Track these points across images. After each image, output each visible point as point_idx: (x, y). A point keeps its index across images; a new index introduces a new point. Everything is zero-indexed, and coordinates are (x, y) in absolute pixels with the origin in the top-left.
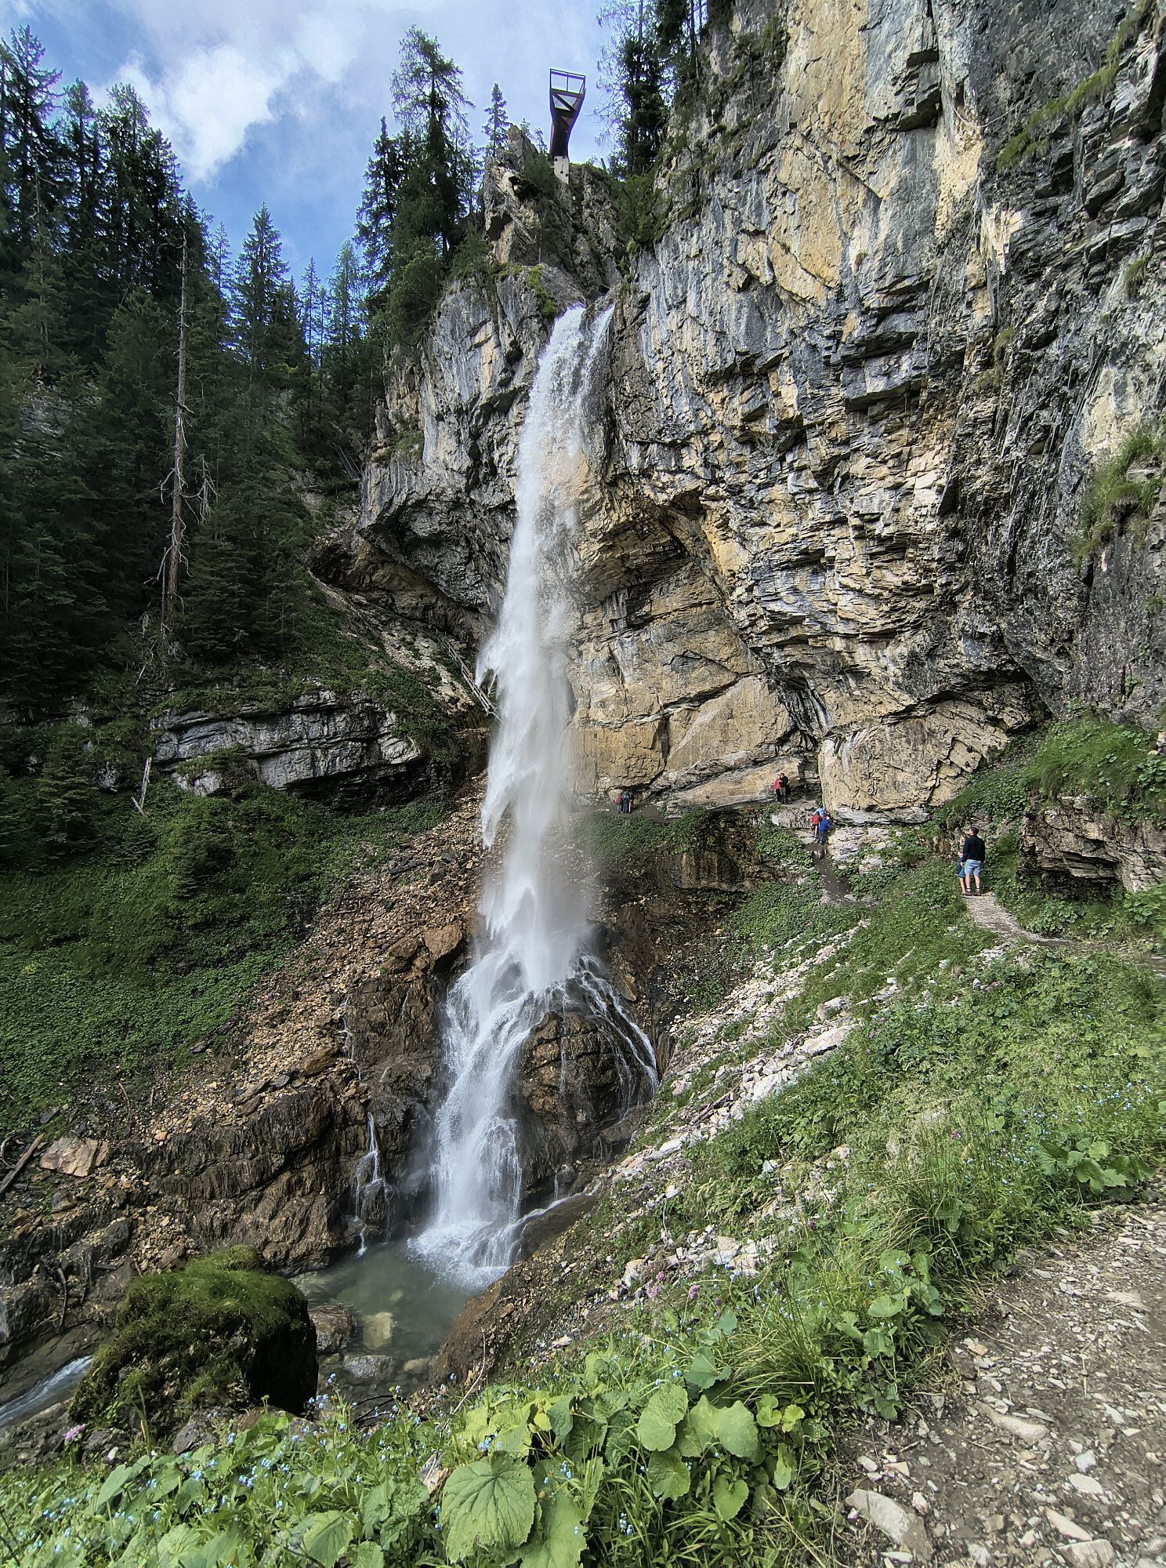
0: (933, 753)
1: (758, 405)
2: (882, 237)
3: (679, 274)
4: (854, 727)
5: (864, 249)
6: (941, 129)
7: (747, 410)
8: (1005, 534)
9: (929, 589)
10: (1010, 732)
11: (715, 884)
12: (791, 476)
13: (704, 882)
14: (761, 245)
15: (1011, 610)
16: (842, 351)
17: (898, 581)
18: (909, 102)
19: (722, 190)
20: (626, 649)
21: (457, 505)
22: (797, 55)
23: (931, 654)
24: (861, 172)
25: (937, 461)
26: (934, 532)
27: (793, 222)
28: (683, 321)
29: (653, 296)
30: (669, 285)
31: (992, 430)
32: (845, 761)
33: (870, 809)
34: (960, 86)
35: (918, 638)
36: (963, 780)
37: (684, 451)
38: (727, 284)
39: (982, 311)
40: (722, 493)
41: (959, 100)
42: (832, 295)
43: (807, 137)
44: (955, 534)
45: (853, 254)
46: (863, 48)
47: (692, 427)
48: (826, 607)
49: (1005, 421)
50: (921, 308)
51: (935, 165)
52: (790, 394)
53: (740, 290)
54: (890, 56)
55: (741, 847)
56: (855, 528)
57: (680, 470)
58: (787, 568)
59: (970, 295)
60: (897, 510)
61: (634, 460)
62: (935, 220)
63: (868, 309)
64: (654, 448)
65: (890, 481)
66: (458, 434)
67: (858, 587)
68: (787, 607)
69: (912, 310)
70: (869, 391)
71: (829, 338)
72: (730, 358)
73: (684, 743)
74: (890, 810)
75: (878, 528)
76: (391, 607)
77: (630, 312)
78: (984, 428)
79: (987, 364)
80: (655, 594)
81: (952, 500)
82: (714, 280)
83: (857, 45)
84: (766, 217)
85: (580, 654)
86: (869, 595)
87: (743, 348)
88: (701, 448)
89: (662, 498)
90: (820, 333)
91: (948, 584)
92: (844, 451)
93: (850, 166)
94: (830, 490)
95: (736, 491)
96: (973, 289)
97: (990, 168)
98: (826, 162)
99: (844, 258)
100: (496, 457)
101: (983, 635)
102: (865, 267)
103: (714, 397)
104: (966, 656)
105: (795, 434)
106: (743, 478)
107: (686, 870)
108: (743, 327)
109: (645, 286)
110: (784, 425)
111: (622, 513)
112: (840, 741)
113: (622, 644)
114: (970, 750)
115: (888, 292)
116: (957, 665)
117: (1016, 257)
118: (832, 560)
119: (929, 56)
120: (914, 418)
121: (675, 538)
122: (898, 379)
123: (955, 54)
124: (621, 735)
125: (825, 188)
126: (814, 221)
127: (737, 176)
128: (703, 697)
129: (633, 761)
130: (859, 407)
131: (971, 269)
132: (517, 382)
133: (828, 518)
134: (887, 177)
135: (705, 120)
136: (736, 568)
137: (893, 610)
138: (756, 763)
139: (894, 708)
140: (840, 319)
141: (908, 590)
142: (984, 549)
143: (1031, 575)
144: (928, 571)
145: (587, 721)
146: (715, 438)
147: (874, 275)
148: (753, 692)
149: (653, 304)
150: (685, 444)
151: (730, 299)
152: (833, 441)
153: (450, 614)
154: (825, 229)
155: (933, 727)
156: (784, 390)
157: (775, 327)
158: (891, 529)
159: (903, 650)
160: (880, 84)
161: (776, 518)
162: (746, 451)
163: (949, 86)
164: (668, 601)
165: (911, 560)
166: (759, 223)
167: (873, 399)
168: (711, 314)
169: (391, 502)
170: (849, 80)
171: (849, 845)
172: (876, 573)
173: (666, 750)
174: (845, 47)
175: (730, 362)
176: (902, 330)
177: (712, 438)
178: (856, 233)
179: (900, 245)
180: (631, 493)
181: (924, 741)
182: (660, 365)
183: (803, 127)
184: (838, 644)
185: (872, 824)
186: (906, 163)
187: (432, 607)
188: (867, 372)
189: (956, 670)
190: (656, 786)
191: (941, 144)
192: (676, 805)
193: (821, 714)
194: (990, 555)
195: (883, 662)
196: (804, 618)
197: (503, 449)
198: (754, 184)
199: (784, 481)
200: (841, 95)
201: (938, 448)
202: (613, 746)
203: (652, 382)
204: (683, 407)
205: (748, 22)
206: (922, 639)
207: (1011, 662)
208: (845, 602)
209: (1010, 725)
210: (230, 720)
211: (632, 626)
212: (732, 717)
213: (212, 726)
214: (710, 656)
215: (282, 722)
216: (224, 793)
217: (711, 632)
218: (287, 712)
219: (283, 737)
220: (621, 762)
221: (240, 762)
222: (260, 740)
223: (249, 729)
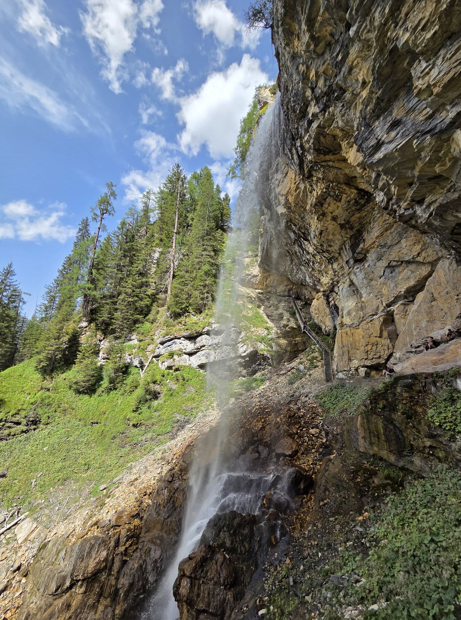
13: (374, 449)
20: (358, 278)
73: (404, 329)
80: (364, 234)
85: (339, 288)
107: (361, 432)
113: (355, 274)
124: (360, 331)
128: (414, 292)
129: (369, 347)
136: (361, 159)
145: (342, 325)
169: (264, 249)
187: (291, 289)
202: (357, 338)
210: (179, 338)
211: (357, 261)
212: (434, 299)
213: (173, 341)
214: (407, 258)
215: (199, 339)
216: (170, 368)
217: (403, 241)
218: (201, 334)
219: (198, 345)
220: (362, 348)
221: (180, 355)
222: (189, 346)
223: (187, 342)
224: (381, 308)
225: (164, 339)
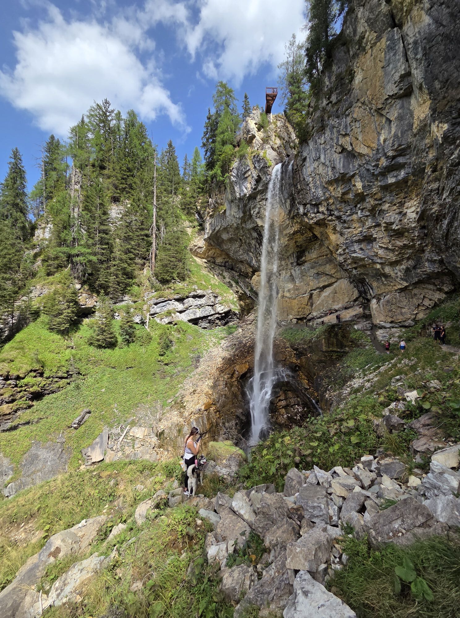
0: (415, 301)
1: (347, 189)
2: (393, 133)
3: (317, 150)
4: (384, 294)
5: (386, 137)
6: (413, 96)
7: (343, 191)
8: (444, 226)
9: (414, 246)
10: (446, 293)
11: (335, 349)
12: (359, 211)
13: (331, 349)
14: (348, 138)
15: (447, 251)
16: (379, 170)
17: (401, 244)
18: (401, 89)
19: (333, 122)
20: (296, 272)
21: (237, 228)
22: (358, 78)
23: (415, 267)
24: (384, 112)
25: (415, 203)
26: (415, 227)
27: (359, 130)
28: (319, 164)
29: (308, 157)
30: (314, 153)
31: (438, 193)
32: (381, 306)
33: (392, 322)
34: (421, 84)
35: (410, 262)
36: (428, 311)
37: (320, 206)
38: (335, 152)
39: (432, 155)
40: (334, 218)
41: (421, 88)
42: (374, 152)
43: (363, 103)
44: (423, 227)
45: (382, 139)
46: (383, 73)
47: (323, 198)
48: (373, 254)
49: (443, 189)
50: (408, 154)
51: (411, 108)
52: (359, 185)
53: (340, 153)
54: (393, 75)
55: (344, 336)
56: (384, 227)
57: (318, 212)
58: (359, 242)
59: (427, 150)
60: (400, 221)
61: (301, 210)
62: (412, 126)
63: (389, 156)
64: (308, 206)
65: (397, 211)
66: (239, 206)
67: (386, 246)
68: (359, 255)
69: (405, 155)
70: (389, 182)
71: (374, 166)
72: (337, 175)
73: (318, 302)
74: (399, 322)
75: (394, 227)
76: (214, 263)
77: (299, 162)
78: (435, 192)
79: (434, 171)
80: (307, 254)
81: (422, 216)
82: (331, 150)
83: (380, 73)
84: (349, 129)
85: (280, 274)
86: (390, 249)
87: (342, 171)
88: (326, 204)
89: (311, 222)
90: (371, 165)
91: (421, 244)
92: (380, 202)
93: (380, 111)
94: (374, 216)
95: (339, 218)
96: (429, 148)
97: (434, 110)
98: (370, 110)
99: (379, 140)
100: (252, 212)
101: (436, 260)
102: (387, 143)
103: (331, 188)
104: (428, 268)
105: (361, 198)
106: (341, 213)
107: (324, 345)
108: (342, 165)
109: (305, 154)
110: (357, 195)
111: (296, 228)
112: (379, 300)
113: (295, 270)
114: (430, 300)
115: (396, 150)
116: (425, 271)
117: (445, 137)
118: (375, 238)
119: (408, 74)
120: (406, 190)
121: (314, 234)
122: (400, 178)
123: (418, 74)
124: (296, 301)
125: (370, 118)
126: (367, 129)
127: (338, 117)
128: (325, 287)
129: (300, 310)
130: (386, 188)
131: (427, 141)
132: (260, 188)
133: (374, 224)
134: (393, 114)
135: (324, 100)
136: (339, 243)
137: (400, 253)
138: (346, 308)
139: (400, 287)
140: (378, 160)
141: (405, 246)
142: (436, 231)
143: (454, 239)
144: (413, 240)
145: (283, 297)
146: (331, 201)
147: (390, 145)
148: (344, 284)
149: (308, 159)
150: (320, 204)
151: (336, 156)
152: (376, 200)
153: (233, 264)
154: (371, 131)
155: (416, 292)
156: (357, 184)
157: (353, 164)
158: (399, 227)
159: (404, 267)
160: (390, 84)
161: (354, 225)
162: (343, 205)
163: (416, 84)
164: (312, 255)
165: (406, 237)
166: (347, 131)
167: (392, 185)
168: (330, 161)
169: (215, 229)
170: (378, 84)
171: (385, 335)
172: (393, 242)
173: (312, 305)
174: (376, 74)
175: (337, 176)
176: (401, 161)
177: (330, 201)
178: (383, 132)
179: (400, 135)
180: (299, 221)
181: (412, 298)
182: (311, 179)
183: (362, 100)
184: (378, 266)
185: (393, 327)
186: (400, 108)
187: (227, 262)
188: (388, 176)
189: (425, 273)
190: (308, 318)
191: (413, 101)
192: (317, 324)
193: (371, 291)
194: (438, 233)
195: (396, 271)
196: (365, 258)
197: (254, 210)
198: (344, 119)
199: (357, 213)
200: (375, 89)
201: (415, 199)
202: (293, 304)
203: (308, 185)
204: (320, 192)
205: (339, 68)
206: (411, 263)
207: (447, 269)
208: (381, 252)
209: (446, 290)
210: (171, 300)
211: (298, 264)
212: (336, 293)
213: (167, 302)
214: (327, 273)
215: (186, 301)
216: (170, 323)
217: (328, 265)
218: (188, 297)
219: (186, 305)
220: (296, 310)
221: (175, 313)
222: (180, 307)
223: (177, 303)
224: (308, 291)
225: (158, 301)
